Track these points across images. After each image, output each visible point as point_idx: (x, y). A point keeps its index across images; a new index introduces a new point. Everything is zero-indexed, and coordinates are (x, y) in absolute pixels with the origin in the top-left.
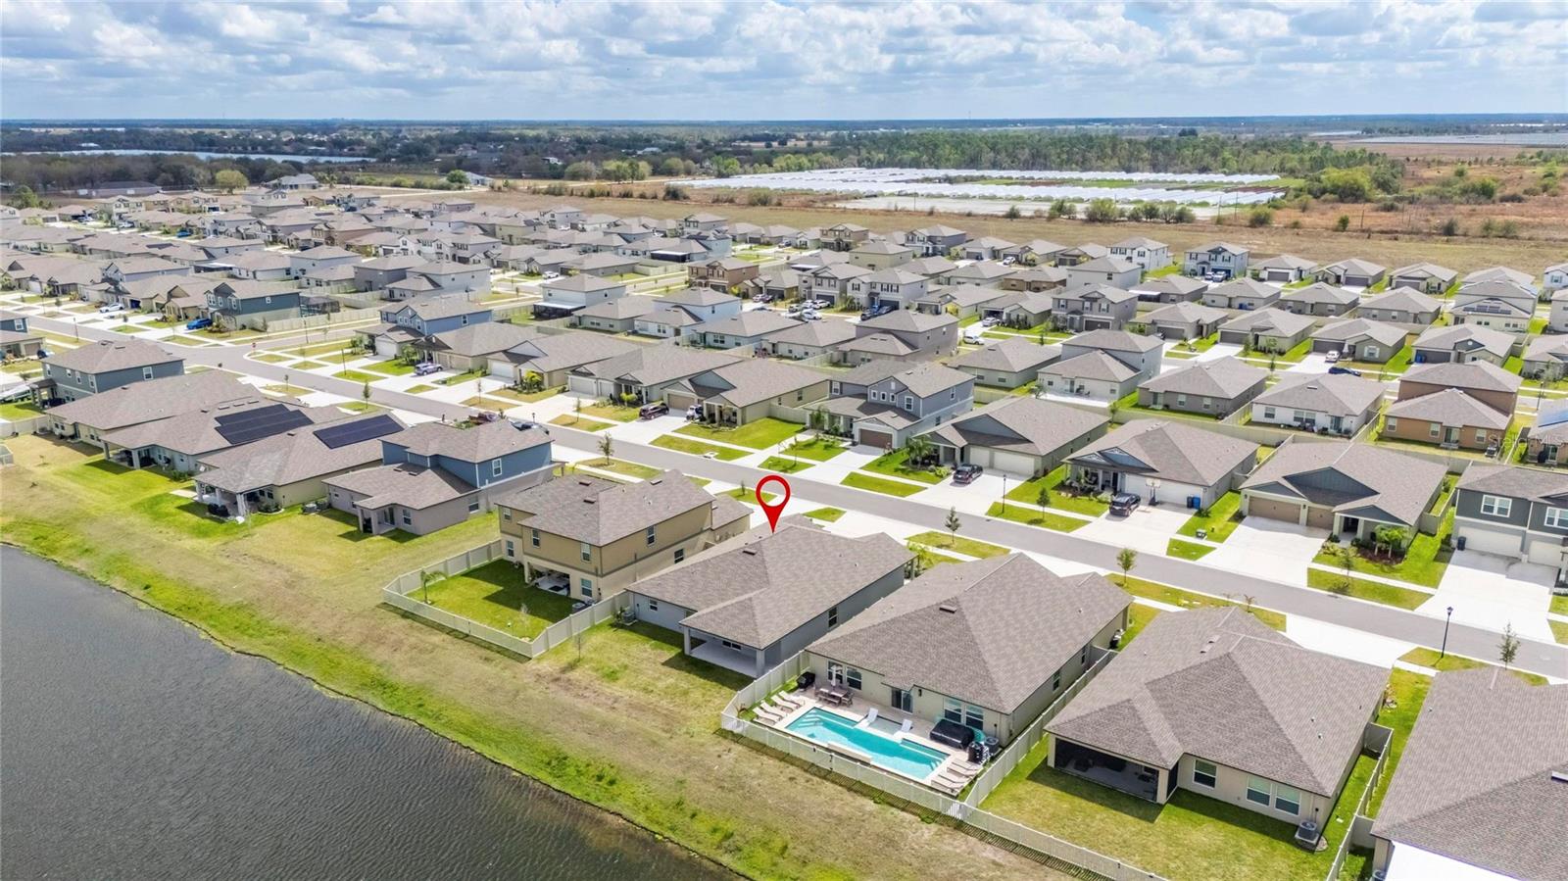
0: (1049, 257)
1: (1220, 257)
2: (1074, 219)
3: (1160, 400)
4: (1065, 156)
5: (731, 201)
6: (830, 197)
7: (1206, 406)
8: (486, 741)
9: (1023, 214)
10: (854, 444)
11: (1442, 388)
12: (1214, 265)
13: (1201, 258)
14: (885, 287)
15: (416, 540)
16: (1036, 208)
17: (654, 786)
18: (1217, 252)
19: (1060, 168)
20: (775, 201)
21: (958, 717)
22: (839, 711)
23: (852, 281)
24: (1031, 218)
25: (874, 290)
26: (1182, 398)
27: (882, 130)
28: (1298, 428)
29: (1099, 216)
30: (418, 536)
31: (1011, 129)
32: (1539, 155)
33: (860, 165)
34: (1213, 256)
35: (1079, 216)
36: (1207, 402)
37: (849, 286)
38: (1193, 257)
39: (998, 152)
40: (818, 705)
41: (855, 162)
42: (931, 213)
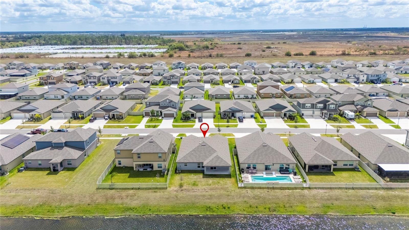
0: (137, 67)
1: (180, 64)
2: (124, 57)
3: (214, 97)
4: (102, 41)
5: (8, 57)
6: (45, 55)
7: (225, 97)
8: (182, 211)
9: (110, 57)
10: (163, 118)
11: (267, 86)
12: (179, 66)
13: (176, 65)
14: (112, 77)
15: (77, 169)
16: (113, 55)
17: (240, 204)
18: (179, 63)
19: (101, 44)
20: (25, 56)
21: (283, 168)
22: (256, 175)
23: (102, 77)
24: (113, 58)
25: (108, 79)
26: (219, 96)
27: (25, 34)
28: (246, 99)
29: (132, 56)
30: (76, 168)
31: (71, 34)
32: (204, 39)
33: (37, 45)
34: (179, 64)
35: (126, 57)
36: (225, 96)
37: (101, 78)
38: (174, 65)
39: (82, 40)
40: (251, 175)
41: (35, 44)
42: (83, 58)
